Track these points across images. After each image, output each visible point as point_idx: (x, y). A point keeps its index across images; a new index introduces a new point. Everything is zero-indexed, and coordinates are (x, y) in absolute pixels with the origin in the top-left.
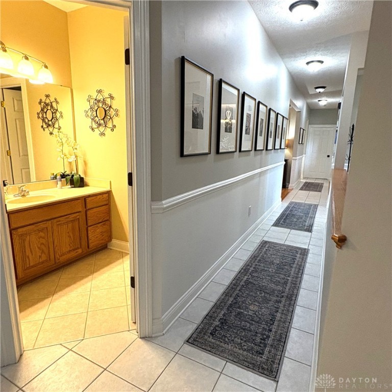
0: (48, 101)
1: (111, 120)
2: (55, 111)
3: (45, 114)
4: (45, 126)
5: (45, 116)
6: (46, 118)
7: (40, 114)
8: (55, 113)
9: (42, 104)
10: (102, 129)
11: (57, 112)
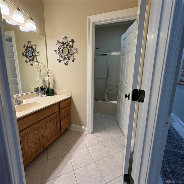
0: (29, 45)
1: (72, 55)
2: (34, 51)
3: (27, 53)
4: (27, 60)
5: (27, 54)
6: (28, 55)
7: (25, 53)
8: (34, 52)
9: (26, 47)
10: (66, 61)
11: (36, 52)
